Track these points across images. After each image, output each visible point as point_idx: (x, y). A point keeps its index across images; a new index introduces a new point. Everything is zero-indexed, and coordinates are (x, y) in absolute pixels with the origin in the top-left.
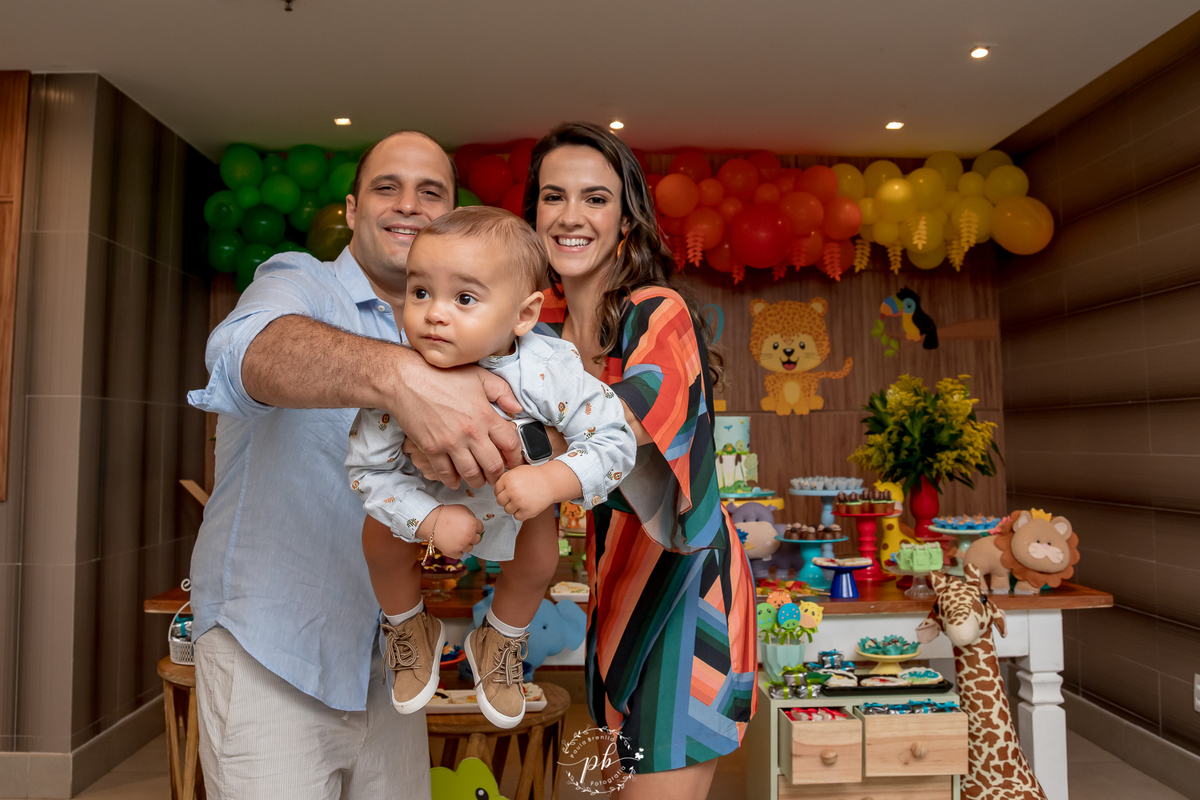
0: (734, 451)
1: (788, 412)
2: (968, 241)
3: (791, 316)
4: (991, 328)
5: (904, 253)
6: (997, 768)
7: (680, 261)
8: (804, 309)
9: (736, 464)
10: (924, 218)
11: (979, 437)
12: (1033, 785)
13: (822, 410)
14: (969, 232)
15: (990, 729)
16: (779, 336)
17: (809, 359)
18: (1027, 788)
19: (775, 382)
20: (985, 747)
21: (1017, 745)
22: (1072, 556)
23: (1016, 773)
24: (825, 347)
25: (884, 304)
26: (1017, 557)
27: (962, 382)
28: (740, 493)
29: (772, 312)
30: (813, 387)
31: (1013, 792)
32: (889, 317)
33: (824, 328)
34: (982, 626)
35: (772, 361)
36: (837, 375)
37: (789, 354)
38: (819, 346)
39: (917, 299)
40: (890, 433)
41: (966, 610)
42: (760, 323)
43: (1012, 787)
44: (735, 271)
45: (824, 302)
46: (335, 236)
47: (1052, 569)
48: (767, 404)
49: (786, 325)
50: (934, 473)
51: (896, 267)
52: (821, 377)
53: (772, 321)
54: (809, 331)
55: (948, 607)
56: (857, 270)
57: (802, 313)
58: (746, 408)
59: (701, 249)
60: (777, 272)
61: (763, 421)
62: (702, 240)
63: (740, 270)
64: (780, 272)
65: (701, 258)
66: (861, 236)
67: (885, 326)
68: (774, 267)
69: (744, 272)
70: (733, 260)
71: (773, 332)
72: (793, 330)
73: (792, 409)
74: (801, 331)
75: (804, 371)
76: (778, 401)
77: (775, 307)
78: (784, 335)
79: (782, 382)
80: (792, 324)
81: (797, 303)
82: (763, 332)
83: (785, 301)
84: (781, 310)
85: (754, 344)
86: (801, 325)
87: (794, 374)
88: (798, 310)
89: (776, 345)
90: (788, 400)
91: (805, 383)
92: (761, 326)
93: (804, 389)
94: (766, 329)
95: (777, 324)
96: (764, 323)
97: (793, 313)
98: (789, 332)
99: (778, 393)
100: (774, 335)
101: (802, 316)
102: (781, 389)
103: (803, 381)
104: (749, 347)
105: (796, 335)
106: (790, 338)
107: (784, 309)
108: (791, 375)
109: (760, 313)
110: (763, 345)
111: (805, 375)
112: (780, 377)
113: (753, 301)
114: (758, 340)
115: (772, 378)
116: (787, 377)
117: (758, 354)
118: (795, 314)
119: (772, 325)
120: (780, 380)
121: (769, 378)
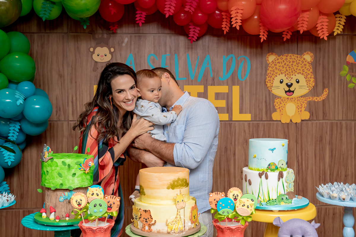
0: (277, 168)
1: (288, 121)
3: (291, 63)
7: (225, 27)
8: (299, 59)
9: (279, 180)
13: (309, 120)
16: (284, 75)
17: (302, 89)
19: (280, 103)
24: (311, 82)
25: (349, 55)
29: (280, 60)
30: (303, 106)
32: (352, 63)
33: (311, 70)
35: (279, 90)
36: (318, 99)
37: (289, 86)
38: (308, 81)
42: (273, 68)
44: (261, 34)
45: (312, 54)
48: (275, 116)
49: (288, 69)
52: (309, 100)
53: (280, 66)
54: (302, 72)
56: (335, 34)
57: (298, 61)
58: (263, 118)
59: (241, 18)
60: (285, 36)
61: (273, 126)
62: (242, 12)
63: (265, 33)
64: (287, 35)
65: (241, 24)
66: (340, 12)
67: (349, 69)
68: (284, 31)
69: (267, 34)
70: (260, 26)
71: (280, 73)
72: (292, 72)
73: (291, 119)
74: (297, 72)
75: (298, 97)
76: (282, 114)
77: (282, 58)
78: (287, 75)
79: (285, 103)
80: (291, 68)
81: (295, 55)
82: (274, 73)
83: (288, 54)
84: (285, 59)
85: (269, 80)
86: (297, 68)
87: (292, 98)
88: (295, 59)
89: (282, 81)
90: (288, 114)
91: (299, 104)
92: (273, 69)
93: (298, 107)
94: (276, 71)
95: (283, 68)
96: (275, 67)
97: (292, 61)
98: (290, 73)
99: (283, 110)
100: (281, 75)
101: (298, 63)
102: (284, 107)
103: (297, 103)
104: (266, 82)
105: (294, 75)
106: (290, 76)
107: (287, 59)
108: (291, 99)
109: (272, 61)
110: (274, 81)
111: (299, 99)
112: (284, 100)
113: (268, 54)
114: (271, 78)
115: (279, 101)
116: (288, 100)
117: (271, 86)
118: (294, 62)
119: (279, 69)
120: (284, 102)
121: (277, 100)
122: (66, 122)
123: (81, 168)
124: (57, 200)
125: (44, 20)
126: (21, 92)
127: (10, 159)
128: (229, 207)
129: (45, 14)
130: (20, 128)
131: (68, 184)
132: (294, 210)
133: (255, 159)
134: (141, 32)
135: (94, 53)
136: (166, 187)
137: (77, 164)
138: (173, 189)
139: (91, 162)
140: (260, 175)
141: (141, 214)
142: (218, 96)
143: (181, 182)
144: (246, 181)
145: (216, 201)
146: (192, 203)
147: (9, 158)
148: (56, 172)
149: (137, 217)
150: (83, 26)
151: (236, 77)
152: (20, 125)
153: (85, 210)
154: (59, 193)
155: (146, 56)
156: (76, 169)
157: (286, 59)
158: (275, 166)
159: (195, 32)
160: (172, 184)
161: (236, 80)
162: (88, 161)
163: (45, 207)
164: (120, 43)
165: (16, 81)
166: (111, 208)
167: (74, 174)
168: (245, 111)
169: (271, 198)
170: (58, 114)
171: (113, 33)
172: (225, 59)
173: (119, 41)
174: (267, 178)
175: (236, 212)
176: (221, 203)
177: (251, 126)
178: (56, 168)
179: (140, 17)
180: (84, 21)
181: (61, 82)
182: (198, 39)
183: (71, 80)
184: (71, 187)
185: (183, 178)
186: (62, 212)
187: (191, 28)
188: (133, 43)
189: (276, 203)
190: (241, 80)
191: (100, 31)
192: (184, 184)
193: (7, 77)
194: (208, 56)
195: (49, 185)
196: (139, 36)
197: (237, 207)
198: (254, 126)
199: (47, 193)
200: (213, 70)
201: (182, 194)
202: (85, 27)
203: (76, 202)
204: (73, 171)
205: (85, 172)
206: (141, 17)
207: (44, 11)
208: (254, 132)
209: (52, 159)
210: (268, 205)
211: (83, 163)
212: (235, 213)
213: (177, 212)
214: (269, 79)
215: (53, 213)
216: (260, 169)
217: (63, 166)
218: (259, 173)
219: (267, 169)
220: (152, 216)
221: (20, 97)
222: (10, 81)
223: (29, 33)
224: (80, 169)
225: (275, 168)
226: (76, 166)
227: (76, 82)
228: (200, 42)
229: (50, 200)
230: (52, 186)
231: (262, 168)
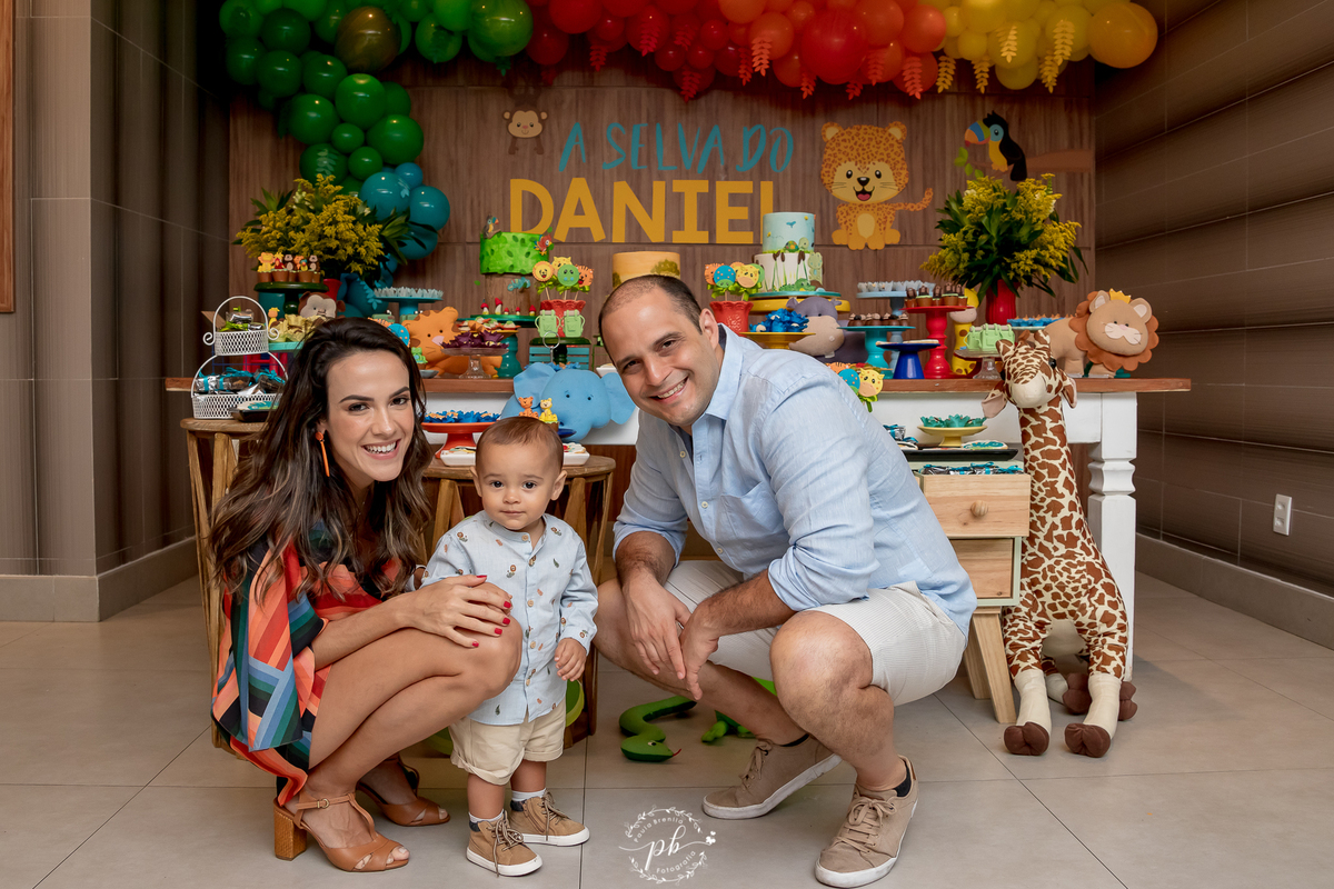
0: (797, 249)
1: (861, 247)
2: (1062, 54)
3: (867, 142)
4: (1085, 159)
5: (992, 70)
6: (1060, 538)
7: (745, 74)
8: (880, 134)
9: (799, 262)
10: (1014, 27)
11: (1060, 238)
12: (1097, 557)
14: (1063, 43)
15: (1054, 498)
16: (853, 163)
17: (886, 189)
18: (1089, 559)
19: (848, 214)
20: (1049, 518)
21: (1082, 517)
22: (1151, 340)
23: (1079, 544)
24: (902, 177)
25: (968, 130)
26: (1092, 338)
27: (1045, 183)
28: (802, 292)
29: (846, 137)
30: (889, 220)
31: (1075, 562)
32: (974, 145)
33: (903, 155)
34: (1049, 389)
35: (845, 191)
36: (915, 207)
38: (896, 175)
39: (1005, 126)
40: (965, 233)
41: (1034, 370)
42: (833, 149)
43: (1074, 558)
44: (804, 84)
45: (903, 127)
46: (366, 43)
47: (1130, 351)
48: (839, 237)
49: (861, 152)
50: (1012, 275)
51: (982, 86)
52: (898, 208)
53: (846, 147)
54: (886, 158)
55: (1015, 369)
56: (940, 90)
57: (879, 139)
59: (768, 58)
61: (834, 256)
62: (769, 46)
63: (810, 83)
64: (854, 90)
65: (768, 67)
66: (945, 51)
67: (970, 154)
68: (848, 83)
69: (814, 85)
70: (803, 72)
72: (868, 158)
73: (866, 243)
74: (877, 159)
75: (879, 203)
76: (851, 234)
77: (849, 131)
78: (859, 162)
79: (855, 214)
80: (867, 150)
81: (873, 127)
82: (836, 159)
83: (861, 126)
84: (855, 135)
85: (826, 172)
86: (878, 152)
87: (869, 205)
88: (874, 135)
89: (850, 173)
90: (861, 233)
91: (881, 214)
92: (834, 152)
93: (880, 222)
94: (839, 156)
95: (852, 151)
96: (837, 149)
97: (869, 138)
98: (864, 159)
99: (852, 226)
100: (847, 162)
101: (879, 142)
102: (854, 221)
103: (878, 214)
104: (821, 175)
105: (871, 162)
106: (865, 166)
107: (860, 134)
108: (866, 206)
109: (833, 138)
110: (836, 173)
111: (880, 206)
112: (853, 208)
113: (825, 124)
114: (830, 168)
115: (845, 210)
116: (861, 208)
117: (830, 182)
118: (872, 139)
119: (845, 152)
120: (853, 212)
121: (841, 209)
122: (460, 245)
123: (535, 246)
124: (505, 289)
128: (728, 277)
133: (770, 239)
134: (596, 83)
135: (512, 122)
137: (531, 239)
139: (548, 241)
140: (775, 256)
142: (735, 199)
143: (670, 266)
145: (713, 274)
148: (505, 251)
150: (500, 71)
151: (767, 165)
154: (507, 279)
156: (529, 247)
157: (857, 135)
158: (795, 246)
159: (693, 83)
160: (658, 266)
161: (767, 171)
162: (545, 238)
164: (558, 103)
165: (394, 162)
166: (583, 281)
167: (528, 254)
170: (446, 231)
171: (546, 86)
172: (747, 134)
173: (555, 100)
174: (783, 260)
175: (738, 284)
176: (719, 273)
178: (504, 246)
179: (596, 55)
180: (503, 62)
182: (697, 96)
184: (523, 271)
187: (685, 76)
188: (580, 104)
189: (793, 289)
190: (777, 171)
191: (522, 83)
193: (380, 155)
195: (494, 269)
196: (593, 91)
200: (726, 154)
202: (502, 75)
203: (540, 272)
204: (526, 250)
205: (540, 253)
206: (599, 55)
209: (498, 234)
210: (783, 289)
211: (538, 241)
212: (736, 285)
214: (827, 169)
216: (775, 250)
217: (514, 243)
218: (774, 254)
219: (784, 248)
221: (404, 185)
222: (386, 164)
224: (535, 248)
226: (530, 243)
227: (478, 175)
228: (702, 101)
229: (495, 288)
230: (498, 270)
231: (779, 249)
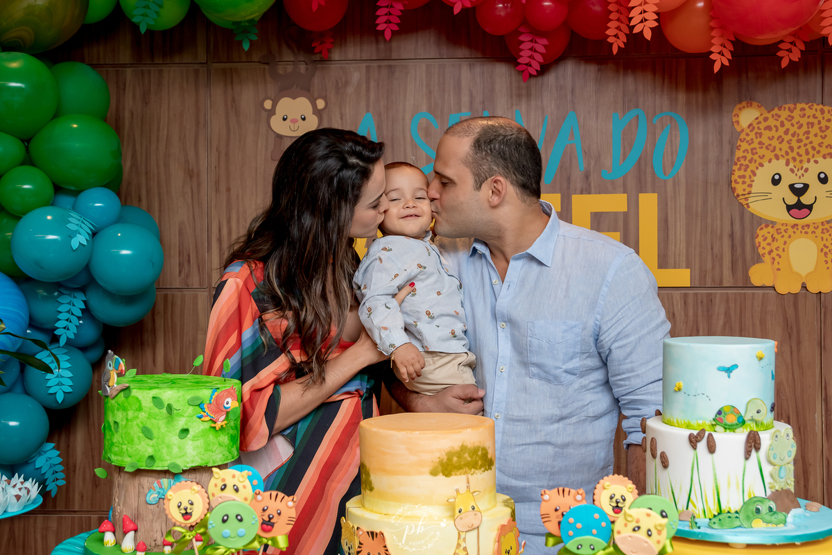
1: (796, 289)
3: (805, 128)
7: (616, 36)
8: (827, 117)
9: (747, 455)
16: (782, 161)
19: (774, 240)
29: (771, 122)
35: (769, 204)
37: (799, 191)
42: (751, 142)
44: (716, 49)
48: (759, 275)
49: (795, 144)
53: (771, 139)
57: (824, 123)
58: (724, 281)
59: (656, 9)
60: (787, 53)
61: (753, 304)
63: (725, 47)
64: (791, 52)
65: (656, 24)
68: (782, 41)
69: (732, 49)
70: (712, 29)
71: (773, 158)
72: (807, 153)
73: (803, 283)
74: (822, 154)
75: (824, 220)
76: (779, 269)
77: (776, 115)
78: (791, 161)
79: (786, 238)
80: (805, 141)
81: (815, 106)
82: (756, 157)
83: (795, 104)
84: (786, 119)
85: (740, 177)
86: (822, 143)
87: (808, 226)
88: (817, 118)
89: (777, 177)
90: (796, 268)
91: (827, 240)
92: (752, 146)
93: (825, 250)
94: (761, 152)
95: (780, 143)
96: (756, 141)
97: (808, 123)
98: (801, 156)
99: (780, 257)
100: (774, 161)
101: (824, 129)
102: (784, 251)
103: (822, 238)
104: (731, 182)
105: (812, 161)
106: (801, 165)
107: (793, 118)
108: (803, 227)
109: (750, 125)
110: (755, 178)
111: (827, 226)
112: (782, 231)
113: (739, 106)
114: (745, 170)
115: (769, 233)
116: (795, 230)
117: (746, 192)
118: (812, 124)
119: (770, 145)
120: (782, 236)
121: (764, 232)
122: (203, 291)
123: (203, 413)
124: (142, 498)
125: (143, 30)
126: (84, 215)
127: (62, 387)
128: (594, 531)
129: (147, 16)
130: (84, 307)
131: (168, 458)
132: (792, 545)
133: (680, 396)
134: (394, 56)
135: (275, 114)
136: (427, 469)
137: (191, 403)
138: (447, 475)
139: (229, 400)
140: (693, 441)
141: (360, 543)
142: (599, 221)
143: (471, 457)
144: (654, 456)
145: (559, 513)
146: (503, 514)
147: (60, 384)
148: (138, 425)
149: (352, 551)
150: (240, 43)
151: (649, 170)
152: (85, 299)
153: (202, 530)
154: (145, 481)
155: (408, 117)
156: (188, 417)
157: (789, 118)
158: (738, 416)
159: (536, 51)
160: (445, 460)
161: (649, 179)
162: (223, 395)
163: (114, 516)
164: (341, 87)
165: (73, 188)
166: (272, 525)
167: (185, 431)
168: (675, 261)
169: (723, 508)
170: (183, 272)
171: (322, 61)
172: (617, 124)
173: (337, 81)
174: (711, 448)
175: (615, 546)
176: (571, 520)
177: (690, 300)
178: (136, 414)
179: (386, 15)
180: (242, 28)
181: (192, 188)
182: (544, 70)
183: (217, 183)
184: (176, 466)
185: (476, 444)
186: (155, 530)
187: (524, 42)
188: (372, 84)
189: (737, 523)
190: (663, 177)
191: (288, 56)
192: (480, 463)
193: (49, 177)
194: (571, 115)
195: (120, 458)
196: (390, 66)
197: (619, 532)
198: (699, 300)
199: (118, 480)
200: (587, 153)
201: (471, 491)
202: (246, 46)
203: (179, 507)
204: (181, 423)
205: (213, 425)
206: (390, 14)
207: (145, 7)
208: (700, 319)
209: (127, 391)
210: (715, 526)
211: (208, 402)
212: (611, 549)
213: (459, 538)
214: (742, 173)
215: (131, 534)
216: (694, 423)
217: (156, 410)
218: (691, 436)
219: (714, 423)
220: (389, 547)
221: (81, 227)
222: (58, 189)
223: (114, 65)
224: (200, 418)
225: (736, 422)
226: (189, 410)
227: (228, 190)
228: (551, 78)
229: (125, 500)
230: (128, 463)
231: (700, 422)
